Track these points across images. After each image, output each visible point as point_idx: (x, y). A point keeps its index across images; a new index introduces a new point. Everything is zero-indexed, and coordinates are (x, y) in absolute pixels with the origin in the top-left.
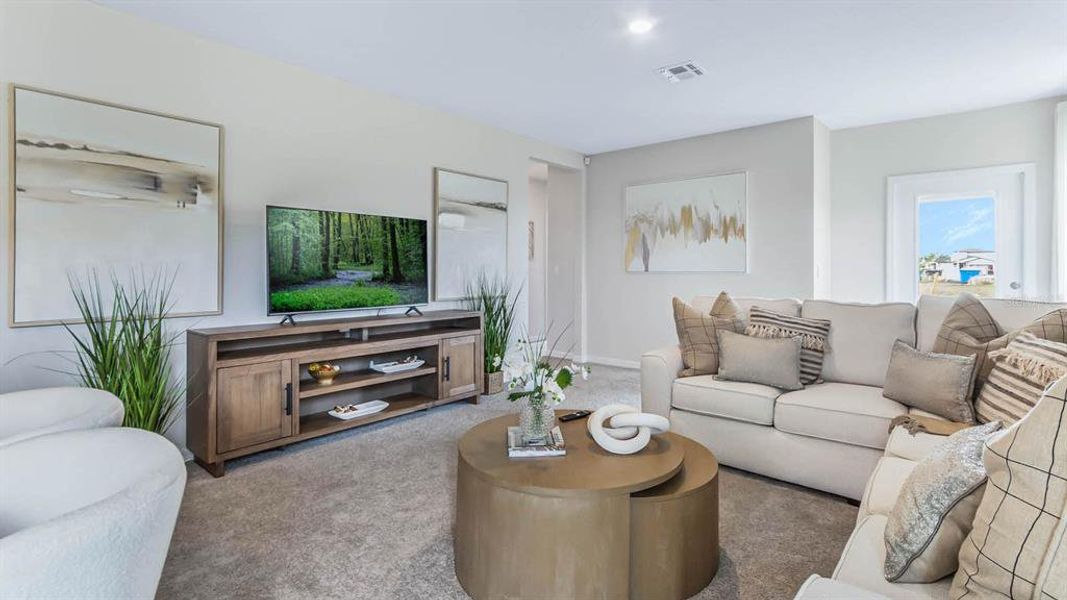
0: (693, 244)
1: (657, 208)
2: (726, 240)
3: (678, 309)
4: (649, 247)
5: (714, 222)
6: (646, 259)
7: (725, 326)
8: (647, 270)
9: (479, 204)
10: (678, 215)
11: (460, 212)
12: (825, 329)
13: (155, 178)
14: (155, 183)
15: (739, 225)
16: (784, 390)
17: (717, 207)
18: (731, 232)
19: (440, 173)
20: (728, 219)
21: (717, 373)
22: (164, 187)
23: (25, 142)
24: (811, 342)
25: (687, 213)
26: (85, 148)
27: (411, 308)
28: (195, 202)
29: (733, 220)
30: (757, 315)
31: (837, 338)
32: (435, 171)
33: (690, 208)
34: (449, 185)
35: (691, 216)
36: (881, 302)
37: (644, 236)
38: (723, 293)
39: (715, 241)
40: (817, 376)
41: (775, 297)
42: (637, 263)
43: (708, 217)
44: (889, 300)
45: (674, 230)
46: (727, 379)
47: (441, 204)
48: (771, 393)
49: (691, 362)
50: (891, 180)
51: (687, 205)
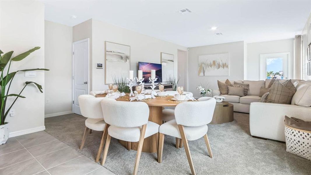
0: (216, 69)
1: (207, 61)
2: (224, 68)
3: (219, 82)
4: (205, 70)
5: (221, 64)
6: (204, 73)
7: (229, 85)
8: (204, 75)
9: (169, 60)
10: (212, 63)
11: (165, 62)
12: (248, 85)
13: (122, 57)
14: (122, 58)
15: (227, 65)
16: (241, 97)
17: (222, 61)
18: (225, 66)
19: (162, 54)
20: (224, 64)
21: (228, 94)
22: (123, 58)
23: (107, 51)
24: (246, 88)
25: (214, 62)
26: (114, 52)
27: (159, 83)
28: (127, 61)
29: (225, 64)
30: (235, 83)
31: (250, 87)
32: (161, 53)
33: (215, 61)
34: (164, 56)
35: (215, 62)
36: (259, 80)
37: (203, 68)
38: (227, 79)
39: (221, 69)
40: (247, 94)
41: (238, 80)
42: (202, 74)
43: (219, 63)
44: (260, 80)
45: (211, 66)
46: (230, 95)
47: (162, 60)
48: (239, 97)
49: (222, 92)
50: (260, 55)
51: (214, 60)
